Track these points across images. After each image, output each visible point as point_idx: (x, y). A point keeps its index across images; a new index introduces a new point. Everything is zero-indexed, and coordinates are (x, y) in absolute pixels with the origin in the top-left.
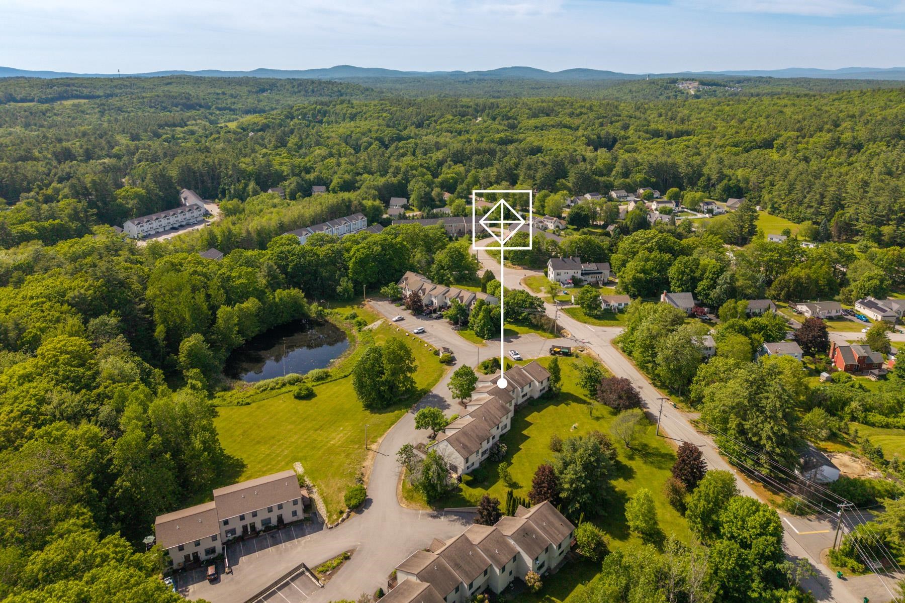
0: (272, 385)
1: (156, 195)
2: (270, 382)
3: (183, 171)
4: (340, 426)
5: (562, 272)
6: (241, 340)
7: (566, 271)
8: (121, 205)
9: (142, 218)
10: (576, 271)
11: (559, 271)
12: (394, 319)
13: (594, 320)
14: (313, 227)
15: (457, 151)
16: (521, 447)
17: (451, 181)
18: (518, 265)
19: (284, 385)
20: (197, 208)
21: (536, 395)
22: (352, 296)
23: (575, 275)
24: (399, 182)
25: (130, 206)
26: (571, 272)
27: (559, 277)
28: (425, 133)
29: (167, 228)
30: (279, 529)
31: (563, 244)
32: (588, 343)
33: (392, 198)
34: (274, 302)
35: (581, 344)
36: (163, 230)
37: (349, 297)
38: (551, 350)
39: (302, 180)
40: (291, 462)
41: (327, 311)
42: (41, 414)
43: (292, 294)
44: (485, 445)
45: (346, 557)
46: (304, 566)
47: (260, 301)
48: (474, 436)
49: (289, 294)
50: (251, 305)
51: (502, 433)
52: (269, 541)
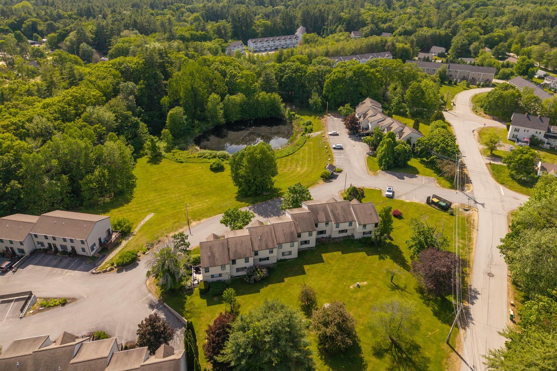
0: (207, 154)
1: (280, 27)
2: (207, 152)
3: (304, 14)
4: (207, 198)
5: (522, 129)
6: (223, 121)
7: (527, 129)
8: (254, 30)
9: (263, 38)
10: (539, 131)
11: (517, 127)
12: (330, 133)
13: (516, 185)
14: (344, 57)
15: (522, 16)
16: (286, 279)
17: (496, 38)
18: (489, 115)
19: (215, 157)
20: (296, 38)
21: (357, 236)
22: (319, 108)
23: (537, 135)
24: (447, 34)
25: (258, 31)
26: (532, 131)
27: (516, 133)
28: (511, 3)
29: (273, 48)
30: (70, 256)
31: (547, 102)
32: (483, 205)
33: (434, 47)
34: (257, 100)
35: (472, 203)
36: (270, 49)
37: (316, 108)
38: (429, 198)
39: (377, 27)
40: (151, 211)
41: (297, 116)
42: (23, 127)
43: (272, 97)
44: (241, 263)
45: (64, 303)
46: (31, 293)
47: (246, 96)
48: (232, 250)
49: (270, 97)
50: (238, 98)
51: (283, 258)
52: (56, 262)
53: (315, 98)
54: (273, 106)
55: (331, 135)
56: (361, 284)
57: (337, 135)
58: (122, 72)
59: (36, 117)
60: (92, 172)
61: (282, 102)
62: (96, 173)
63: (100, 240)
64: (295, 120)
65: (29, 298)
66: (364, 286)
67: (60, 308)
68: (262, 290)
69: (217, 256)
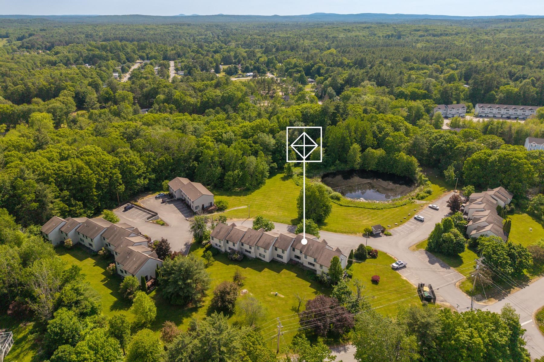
8: (492, 95)
12: (431, 205)
22: (451, 182)
25: (497, 97)
34: (396, 158)
37: (449, 181)
40: (247, 205)
41: (429, 182)
42: (221, 135)
43: (410, 159)
44: (230, 245)
45: (163, 225)
46: (157, 214)
47: (387, 153)
48: (230, 235)
49: (407, 159)
50: (379, 152)
51: (260, 257)
52: (181, 207)
53: (450, 172)
54: (409, 167)
55: (430, 207)
56: (279, 295)
57: (437, 210)
58: (303, 115)
59: (230, 132)
60: (233, 170)
61: (419, 166)
62: (236, 172)
63: (203, 206)
64: (423, 185)
65: (154, 216)
66: (280, 297)
67: (160, 226)
68: (230, 266)
69: (221, 233)
